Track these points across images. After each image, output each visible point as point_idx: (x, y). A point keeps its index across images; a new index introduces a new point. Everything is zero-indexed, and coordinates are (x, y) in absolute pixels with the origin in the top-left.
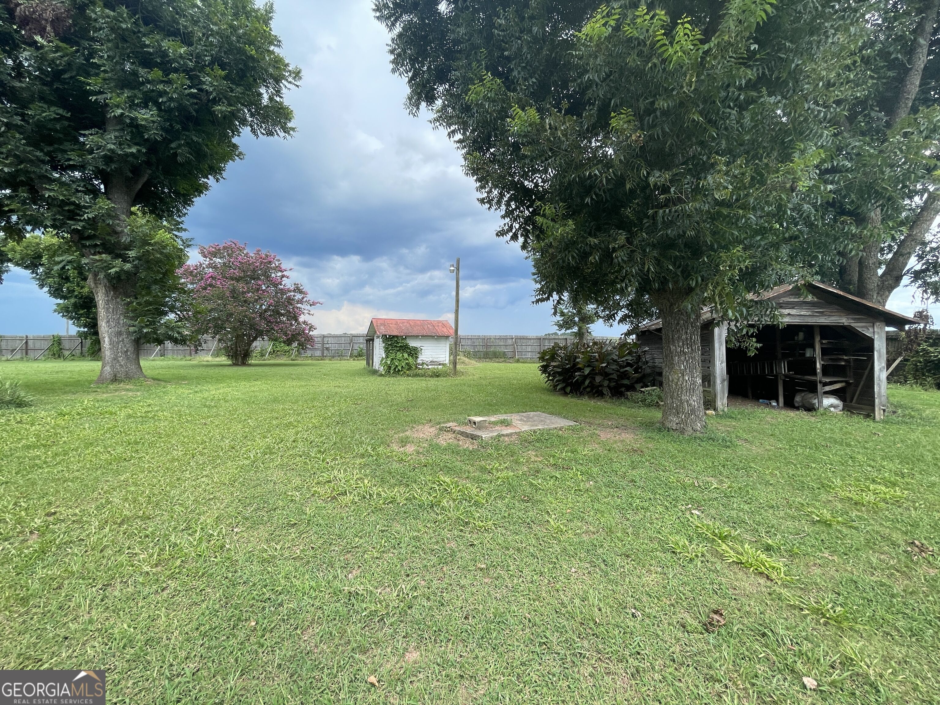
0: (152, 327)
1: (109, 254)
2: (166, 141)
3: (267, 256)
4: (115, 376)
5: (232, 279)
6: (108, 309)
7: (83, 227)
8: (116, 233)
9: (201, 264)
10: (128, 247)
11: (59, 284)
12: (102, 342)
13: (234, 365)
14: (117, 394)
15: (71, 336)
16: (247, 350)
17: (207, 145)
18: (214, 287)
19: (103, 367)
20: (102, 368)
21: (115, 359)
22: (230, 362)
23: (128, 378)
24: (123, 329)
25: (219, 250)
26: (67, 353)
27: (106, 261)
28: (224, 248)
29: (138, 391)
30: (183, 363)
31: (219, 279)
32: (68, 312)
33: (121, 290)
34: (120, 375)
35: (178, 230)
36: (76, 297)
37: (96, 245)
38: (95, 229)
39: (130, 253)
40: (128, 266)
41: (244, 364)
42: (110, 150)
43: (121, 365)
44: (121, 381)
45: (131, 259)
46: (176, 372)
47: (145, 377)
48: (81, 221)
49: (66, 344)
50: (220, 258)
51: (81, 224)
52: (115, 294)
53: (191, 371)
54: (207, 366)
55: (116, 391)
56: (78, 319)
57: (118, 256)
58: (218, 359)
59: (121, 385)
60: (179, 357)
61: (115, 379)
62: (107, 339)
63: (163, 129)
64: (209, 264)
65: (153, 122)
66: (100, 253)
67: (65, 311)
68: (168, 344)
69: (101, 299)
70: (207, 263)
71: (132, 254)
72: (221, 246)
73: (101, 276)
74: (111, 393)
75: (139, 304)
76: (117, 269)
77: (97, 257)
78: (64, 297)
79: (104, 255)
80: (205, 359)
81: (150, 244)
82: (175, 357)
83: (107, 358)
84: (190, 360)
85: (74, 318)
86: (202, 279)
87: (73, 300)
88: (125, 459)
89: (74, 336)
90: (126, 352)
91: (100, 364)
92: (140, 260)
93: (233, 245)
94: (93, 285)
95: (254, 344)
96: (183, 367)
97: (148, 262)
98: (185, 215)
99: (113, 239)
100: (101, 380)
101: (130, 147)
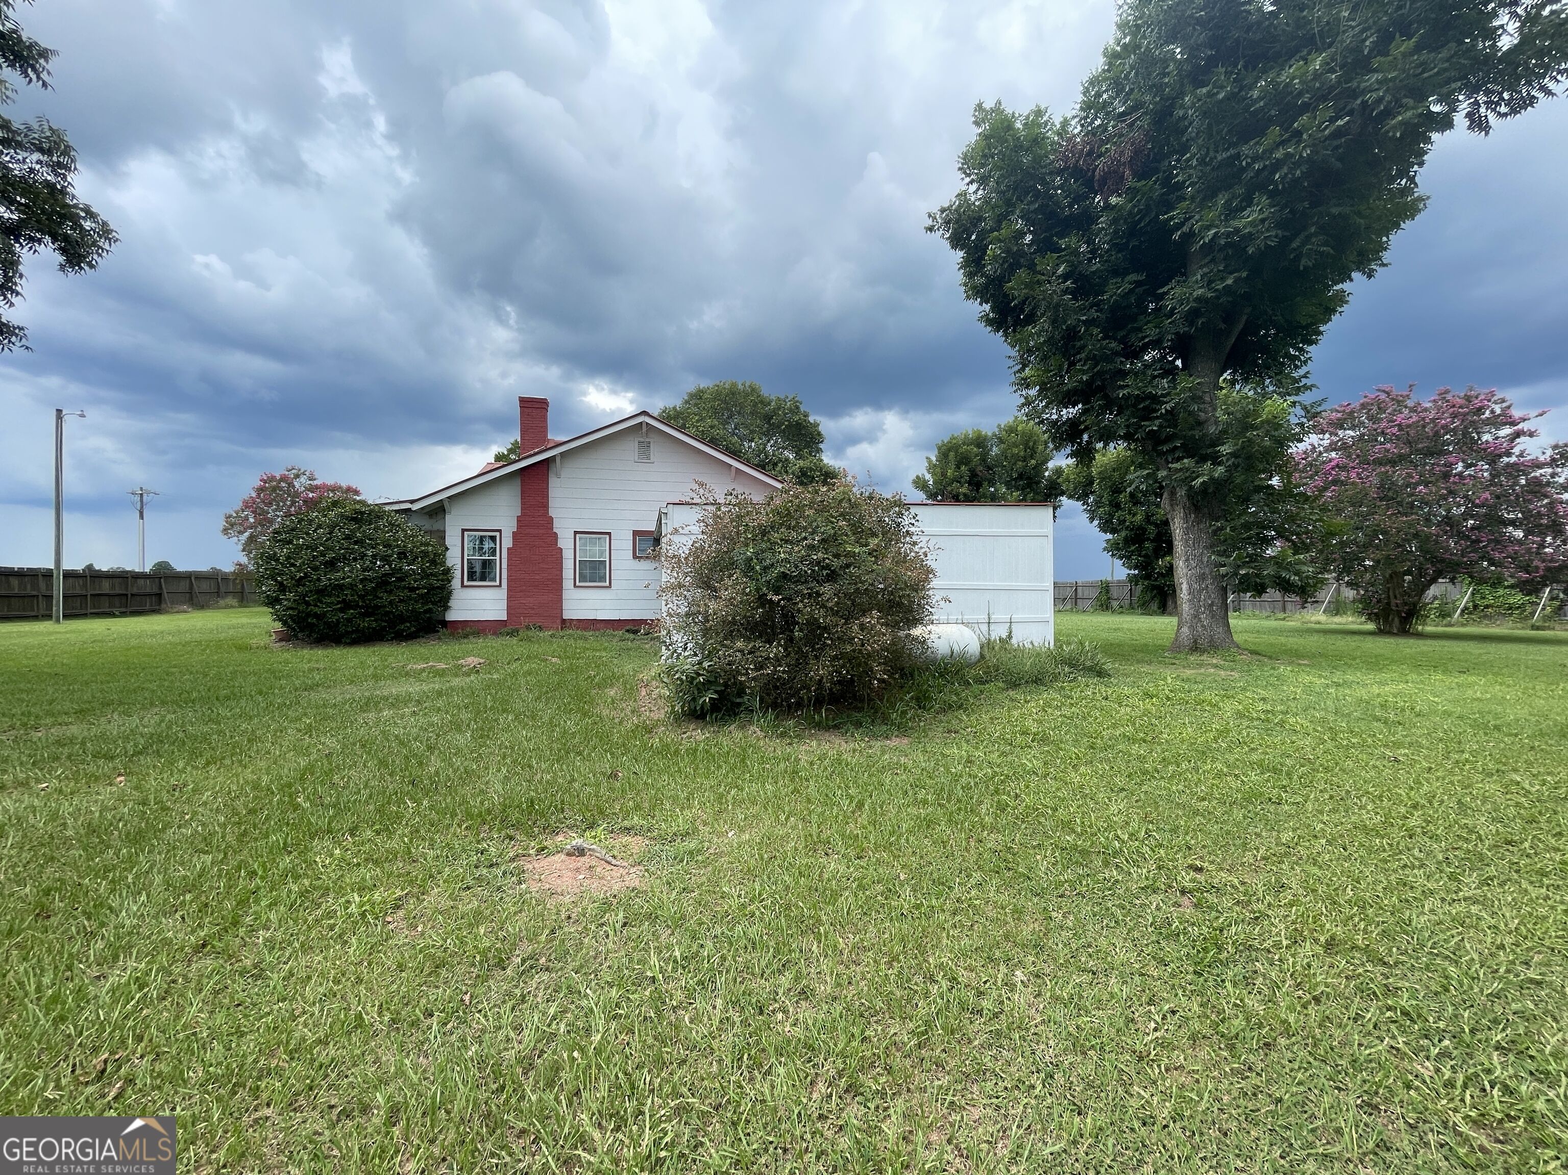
0: (1253, 565)
1: (1192, 456)
2: (1285, 242)
3: (1468, 399)
4: (1195, 642)
5: (1379, 462)
6: (1187, 541)
7: (1160, 426)
8: (1200, 424)
9: (1314, 448)
10: (1217, 441)
11: (1110, 514)
12: (1178, 591)
13: (1380, 632)
14: (1202, 670)
15: (1119, 581)
16: (1415, 605)
17: (1359, 214)
18: (1343, 483)
19: (1180, 627)
20: (1178, 630)
21: (1196, 616)
22: (1371, 626)
23: (1213, 647)
24: (1207, 571)
25: (1352, 412)
26: (1115, 604)
27: (1188, 469)
28: (1363, 406)
29: (1232, 670)
30: (1272, 623)
31: (1354, 468)
32: (1118, 549)
33: (1206, 510)
34: (1203, 642)
35: (1298, 391)
36: (1127, 528)
37: (1176, 448)
38: (1175, 426)
39: (1222, 448)
40: (1221, 469)
41: (1405, 630)
42: (1199, 299)
43: (1203, 626)
44: (1203, 651)
45: (1224, 459)
46: (1272, 639)
47: (1238, 647)
48: (1157, 418)
49: (1114, 593)
50: (1353, 428)
51: (1157, 422)
52: (1196, 517)
53: (1301, 641)
54: (1318, 631)
55: (1201, 665)
56: (1129, 558)
57: (1203, 459)
58: (1337, 619)
59: (1204, 657)
60: (1265, 614)
61: (1195, 648)
62: (1185, 586)
63: (1278, 225)
64: (1330, 444)
65: (1263, 221)
66: (1179, 459)
67: (1114, 549)
68: (1273, 594)
69: (1178, 529)
70: (1326, 443)
71: (1225, 449)
72: (1356, 405)
73: (1181, 492)
74: (1194, 668)
75: (1233, 529)
76: (1205, 478)
77: (1177, 465)
78: (1113, 531)
79: (1186, 461)
80: (1313, 619)
81: (1254, 427)
82: (1257, 612)
83: (1185, 615)
84: (1284, 619)
85: (1124, 556)
86: (1316, 473)
87: (1123, 534)
88: (1270, 799)
89: (1123, 581)
90: (1212, 605)
91: (1174, 620)
92: (1236, 457)
93: (1383, 396)
94: (1168, 508)
95: (1433, 590)
96: (1281, 632)
97: (1249, 457)
98: (1305, 362)
99: (1197, 434)
100: (1176, 647)
101: (1223, 279)
